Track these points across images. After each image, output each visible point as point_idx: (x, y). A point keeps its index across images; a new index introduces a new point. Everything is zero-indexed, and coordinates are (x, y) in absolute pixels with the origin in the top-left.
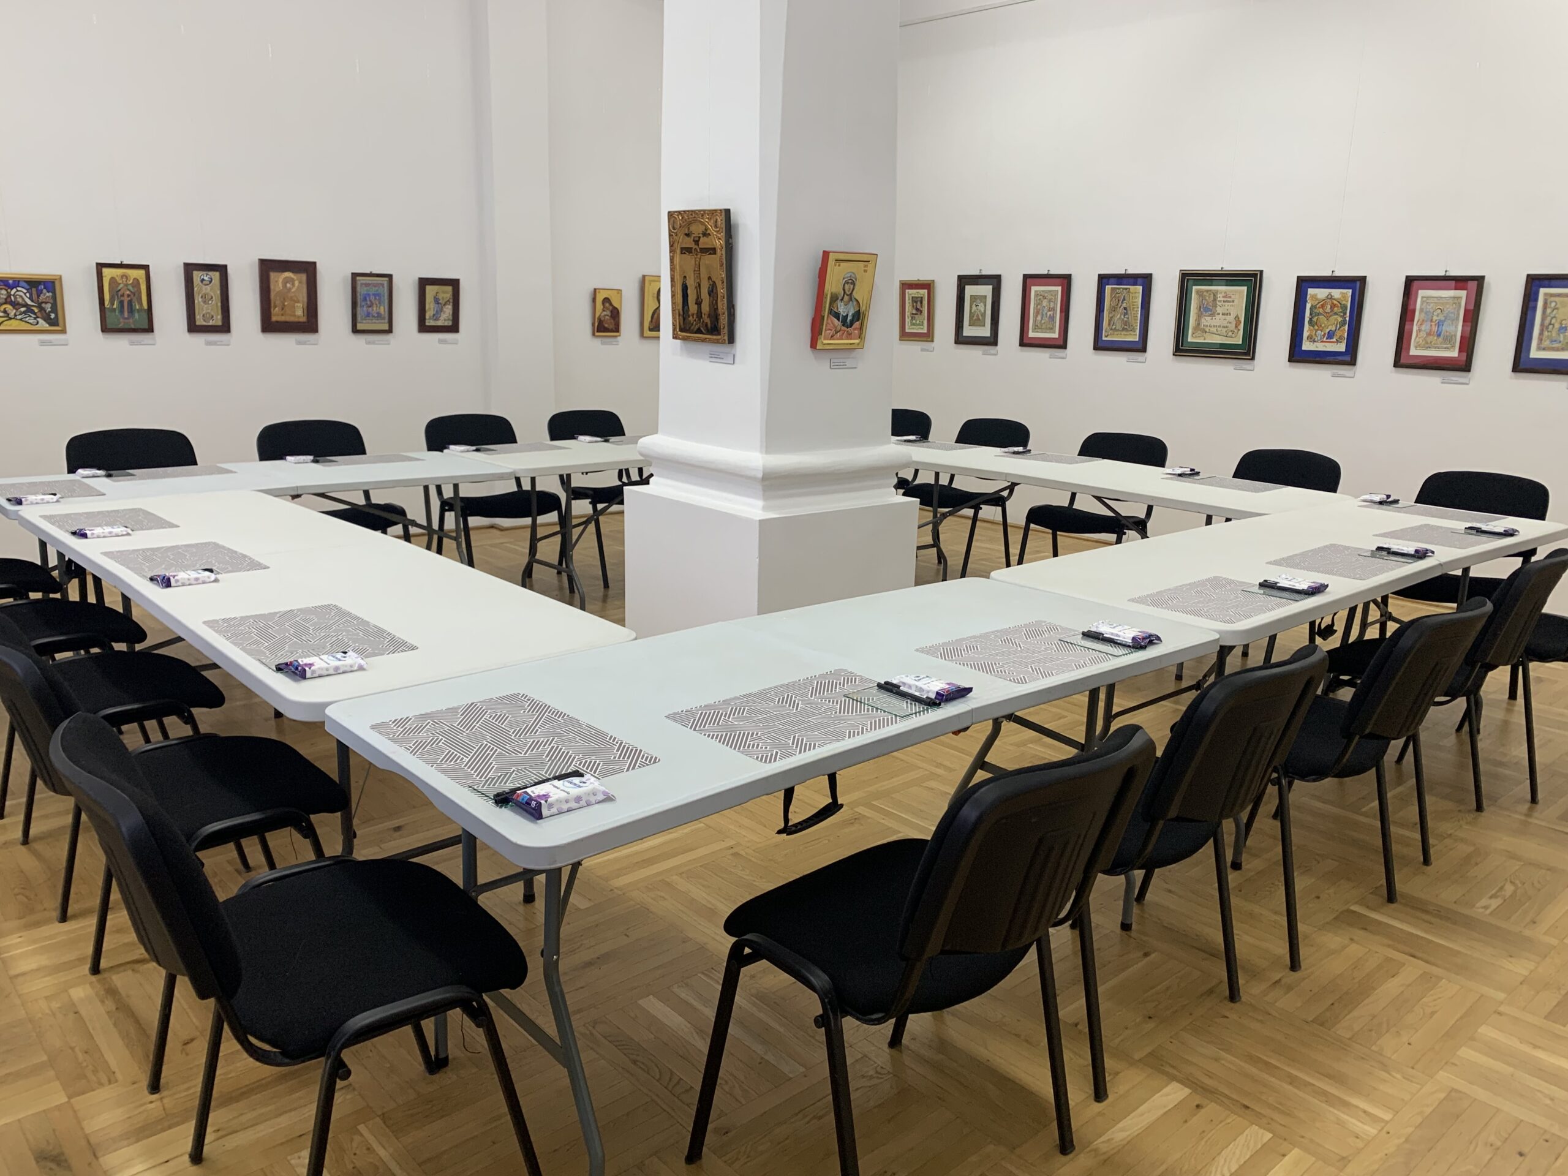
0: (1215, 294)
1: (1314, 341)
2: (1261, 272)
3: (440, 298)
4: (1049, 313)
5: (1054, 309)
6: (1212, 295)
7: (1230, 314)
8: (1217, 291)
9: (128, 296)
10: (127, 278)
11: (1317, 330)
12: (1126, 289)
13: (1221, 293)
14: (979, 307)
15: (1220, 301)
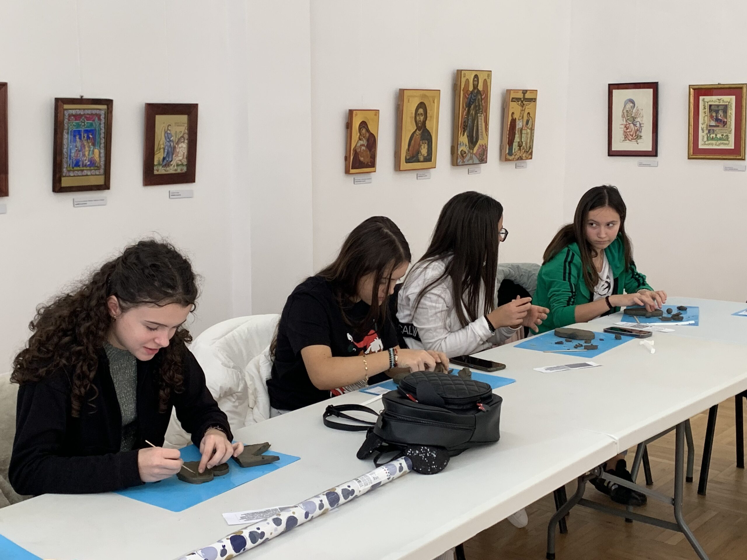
3: (173, 133)
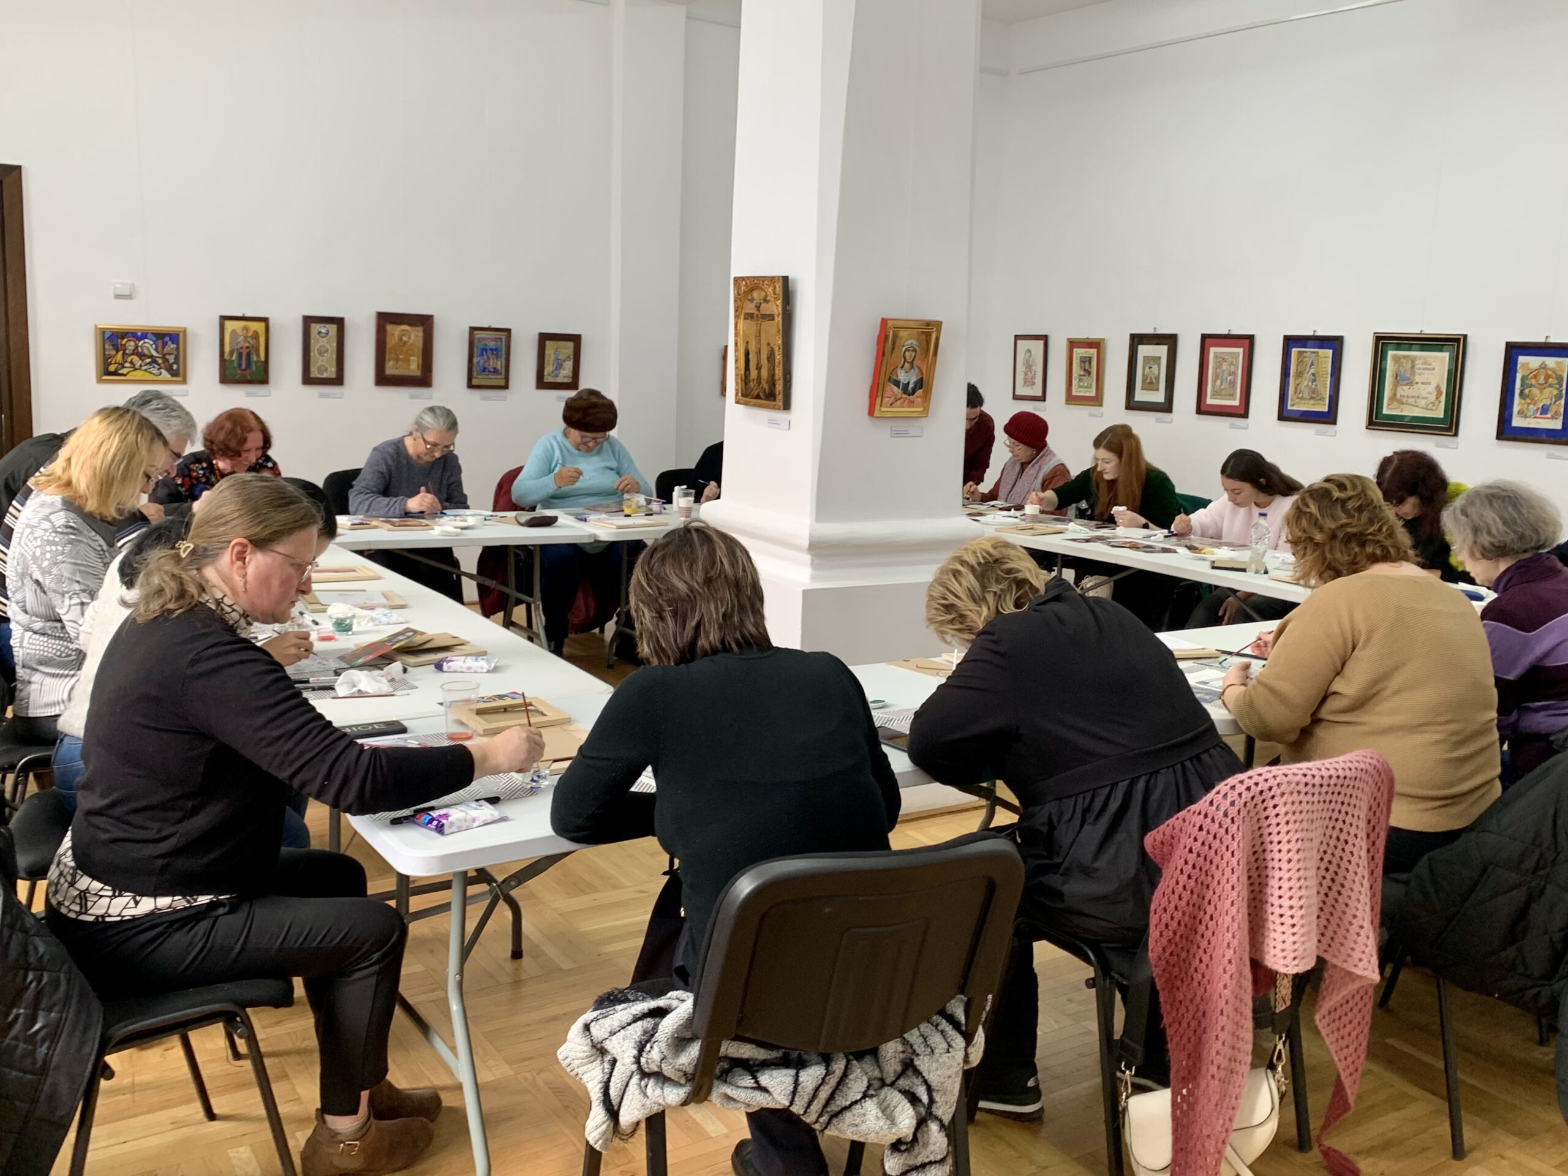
0: (1413, 360)
1: (1526, 417)
2: (1465, 336)
3: (560, 354)
4: (1229, 378)
5: (1234, 374)
6: (1410, 362)
7: (1430, 384)
8: (1415, 358)
9: (247, 347)
10: (247, 330)
11: (1529, 404)
12: (1314, 352)
13: (1420, 359)
14: (1153, 370)
15: (1419, 369)
